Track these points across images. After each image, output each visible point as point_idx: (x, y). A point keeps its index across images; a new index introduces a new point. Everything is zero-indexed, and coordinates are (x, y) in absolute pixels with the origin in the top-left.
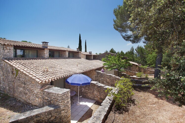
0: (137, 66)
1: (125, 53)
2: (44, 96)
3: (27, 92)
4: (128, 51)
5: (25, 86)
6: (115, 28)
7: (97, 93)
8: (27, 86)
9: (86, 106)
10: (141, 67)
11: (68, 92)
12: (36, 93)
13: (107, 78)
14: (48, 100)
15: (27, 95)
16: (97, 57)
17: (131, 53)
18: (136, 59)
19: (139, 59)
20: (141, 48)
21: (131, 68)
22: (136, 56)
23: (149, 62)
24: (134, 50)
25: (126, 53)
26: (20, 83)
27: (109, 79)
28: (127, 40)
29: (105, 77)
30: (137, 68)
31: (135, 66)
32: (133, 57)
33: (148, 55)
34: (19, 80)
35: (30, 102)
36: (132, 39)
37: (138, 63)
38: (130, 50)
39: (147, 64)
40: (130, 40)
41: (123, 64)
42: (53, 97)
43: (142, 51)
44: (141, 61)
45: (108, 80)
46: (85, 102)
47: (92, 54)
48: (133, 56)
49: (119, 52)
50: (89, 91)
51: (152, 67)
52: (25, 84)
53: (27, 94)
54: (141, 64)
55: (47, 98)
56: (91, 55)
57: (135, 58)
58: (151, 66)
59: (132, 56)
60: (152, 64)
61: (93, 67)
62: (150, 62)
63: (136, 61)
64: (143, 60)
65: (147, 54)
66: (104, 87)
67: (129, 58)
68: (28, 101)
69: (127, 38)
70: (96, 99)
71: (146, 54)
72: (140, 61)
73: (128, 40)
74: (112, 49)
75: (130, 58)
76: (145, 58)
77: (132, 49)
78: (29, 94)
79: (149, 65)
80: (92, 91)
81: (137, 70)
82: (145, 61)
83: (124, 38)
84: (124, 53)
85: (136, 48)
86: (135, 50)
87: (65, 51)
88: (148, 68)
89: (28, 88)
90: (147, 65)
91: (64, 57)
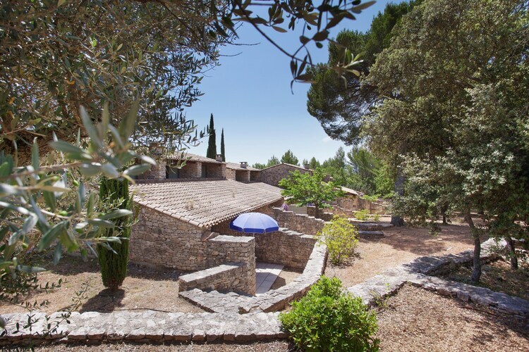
0: (354, 195)
1: (321, 164)
2: (210, 250)
3: (165, 246)
4: (330, 159)
5: (161, 236)
6: (309, 110)
7: (285, 250)
8: (167, 237)
9: (269, 274)
10: (363, 198)
11: (253, 240)
12: (189, 246)
13: (297, 221)
14: (219, 257)
15: (167, 254)
16: (259, 175)
17: (338, 163)
18: (349, 179)
19: (357, 180)
20: (363, 152)
21: (342, 201)
22: (350, 172)
23: (381, 186)
24: (344, 155)
25: (326, 165)
26: (146, 233)
27: (300, 224)
28: (334, 137)
29: (291, 220)
30: (356, 200)
31: (352, 196)
32: (342, 175)
33: (378, 169)
34: (145, 226)
35: (174, 266)
36: (345, 135)
37: (355, 189)
38: (335, 155)
39: (377, 191)
40: (342, 138)
41: (327, 192)
42: (231, 249)
43: (364, 160)
44: (364, 183)
45: (299, 226)
46: (265, 268)
47: (248, 168)
48: (342, 170)
49: (307, 162)
50: (268, 247)
51: (387, 198)
52: (160, 232)
53: (165, 251)
54: (363, 191)
55: (216, 253)
56: (246, 171)
57: (348, 176)
58: (386, 196)
59: (340, 171)
60: (389, 192)
61: (265, 200)
62: (384, 186)
63: (351, 183)
64: (368, 182)
65: (377, 166)
66: (302, 237)
67: (332, 176)
68: (169, 264)
69: (335, 133)
70: (285, 261)
71: (374, 167)
72: (360, 184)
73: (337, 137)
74: (289, 152)
75: (336, 175)
76: (371, 176)
77: (341, 153)
78: (171, 251)
79: (383, 193)
80: (275, 247)
81: (354, 206)
82: (372, 184)
83: (328, 131)
84: (318, 163)
85: (349, 151)
86: (346, 157)
87: (194, 162)
88: (378, 202)
89: (168, 240)
90: (376, 194)
91: (194, 178)
